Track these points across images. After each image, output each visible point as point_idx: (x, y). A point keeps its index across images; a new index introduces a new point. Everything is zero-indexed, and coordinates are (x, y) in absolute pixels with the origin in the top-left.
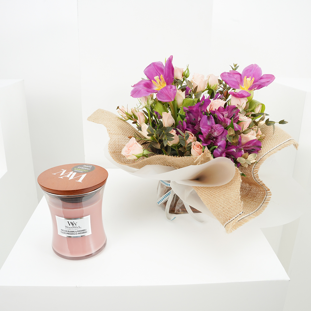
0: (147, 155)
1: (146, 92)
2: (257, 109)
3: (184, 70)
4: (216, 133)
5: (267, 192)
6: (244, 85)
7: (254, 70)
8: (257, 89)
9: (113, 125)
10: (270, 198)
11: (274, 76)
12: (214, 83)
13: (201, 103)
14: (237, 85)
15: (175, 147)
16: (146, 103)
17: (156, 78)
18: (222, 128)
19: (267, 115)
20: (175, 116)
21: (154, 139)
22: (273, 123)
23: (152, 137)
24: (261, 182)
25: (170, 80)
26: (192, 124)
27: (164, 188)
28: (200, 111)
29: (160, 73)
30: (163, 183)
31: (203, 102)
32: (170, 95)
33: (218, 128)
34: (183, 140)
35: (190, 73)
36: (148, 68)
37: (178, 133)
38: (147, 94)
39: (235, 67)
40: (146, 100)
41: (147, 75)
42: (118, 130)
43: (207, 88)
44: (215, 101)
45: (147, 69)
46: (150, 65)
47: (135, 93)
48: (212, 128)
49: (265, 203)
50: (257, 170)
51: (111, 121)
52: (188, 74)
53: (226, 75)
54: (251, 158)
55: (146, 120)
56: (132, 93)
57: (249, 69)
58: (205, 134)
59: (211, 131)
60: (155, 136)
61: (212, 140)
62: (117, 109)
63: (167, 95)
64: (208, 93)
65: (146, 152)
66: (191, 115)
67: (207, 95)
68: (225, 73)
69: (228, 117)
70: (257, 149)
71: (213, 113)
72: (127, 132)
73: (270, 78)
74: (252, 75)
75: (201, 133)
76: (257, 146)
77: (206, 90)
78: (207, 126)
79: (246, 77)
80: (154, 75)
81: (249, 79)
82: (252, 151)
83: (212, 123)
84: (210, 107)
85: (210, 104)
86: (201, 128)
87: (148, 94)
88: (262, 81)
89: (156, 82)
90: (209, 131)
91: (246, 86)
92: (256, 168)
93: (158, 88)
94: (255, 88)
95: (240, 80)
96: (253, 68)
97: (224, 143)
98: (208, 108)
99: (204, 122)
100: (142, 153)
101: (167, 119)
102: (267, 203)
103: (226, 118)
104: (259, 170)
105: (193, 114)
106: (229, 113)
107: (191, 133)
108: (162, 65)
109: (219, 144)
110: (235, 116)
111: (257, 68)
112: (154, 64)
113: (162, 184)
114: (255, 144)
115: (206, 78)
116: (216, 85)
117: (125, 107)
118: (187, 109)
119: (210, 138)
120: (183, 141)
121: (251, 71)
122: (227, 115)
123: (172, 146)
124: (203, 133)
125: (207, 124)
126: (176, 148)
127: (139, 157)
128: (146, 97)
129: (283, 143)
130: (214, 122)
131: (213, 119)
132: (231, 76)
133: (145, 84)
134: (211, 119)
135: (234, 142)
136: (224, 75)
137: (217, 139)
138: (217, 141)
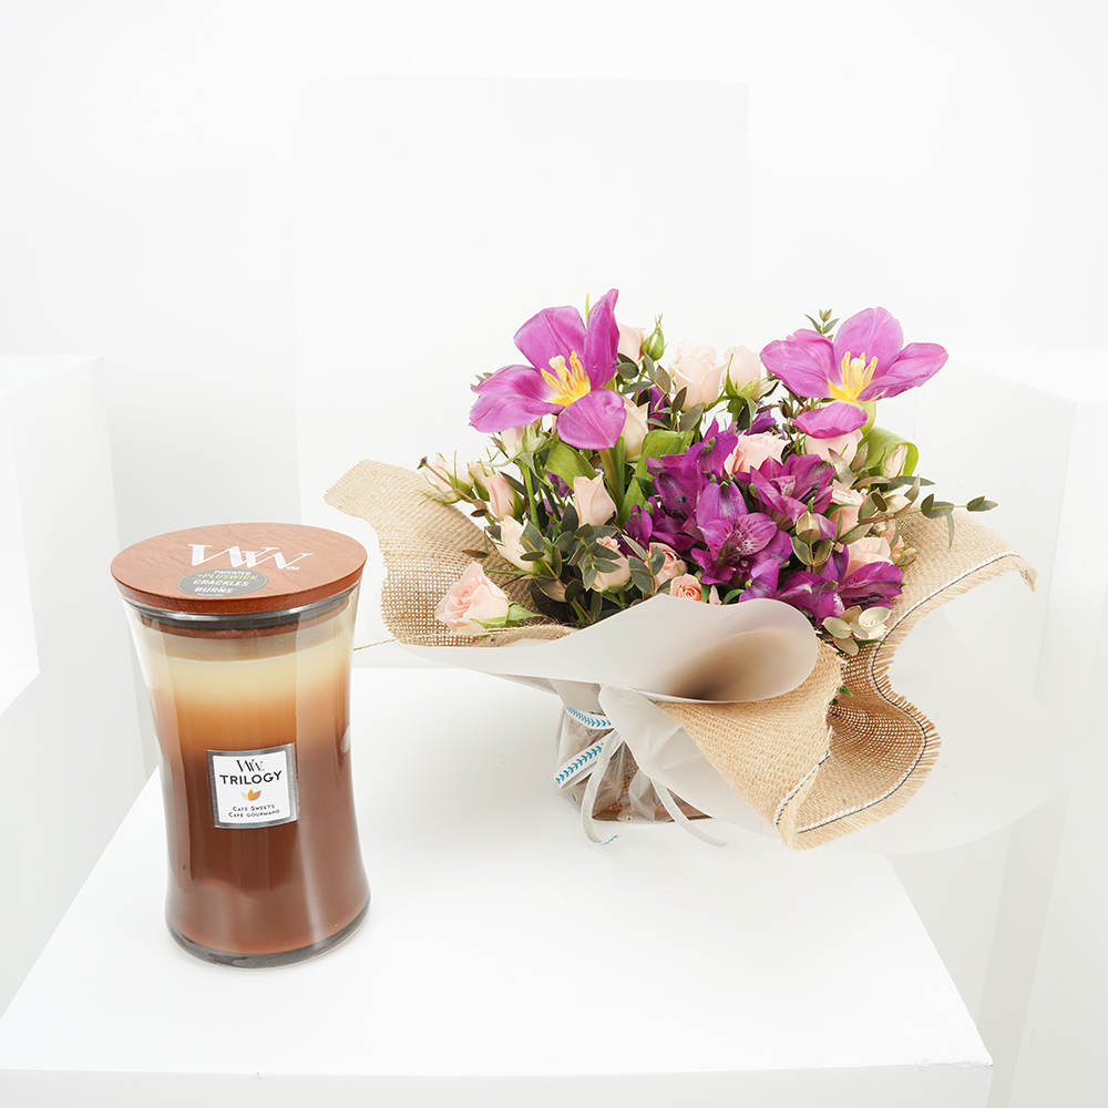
0: (521, 621)
1: (521, 411)
2: (890, 460)
3: (647, 334)
4: (749, 542)
5: (927, 734)
6: (842, 379)
7: (876, 327)
8: (889, 394)
9: (402, 523)
10: (935, 754)
11: (943, 350)
12: (752, 375)
13: (706, 445)
14: (821, 384)
15: (617, 595)
16: (519, 444)
17: (556, 362)
18: (771, 526)
19: (925, 482)
20: (616, 489)
21: (543, 571)
22: (946, 507)
23: (536, 560)
24: (901, 699)
25: (604, 372)
26: (675, 516)
27: (580, 736)
28: (699, 473)
29: (570, 345)
30: (577, 719)
31: (710, 443)
32: (602, 426)
33: (755, 526)
34: (645, 574)
35: (665, 342)
36: (529, 327)
37: (625, 549)
38: (523, 418)
39: (824, 320)
40: (518, 434)
41: (525, 350)
42: (418, 540)
43: (725, 394)
44: (751, 440)
45: (525, 330)
46: (536, 316)
47: (485, 416)
48: (736, 526)
49: (917, 774)
50: (885, 661)
51: (396, 509)
52: (660, 348)
53: (780, 351)
54: (871, 622)
55: (516, 503)
56: (473, 416)
57: (858, 327)
58: (716, 548)
59: (734, 537)
60: (547, 558)
61: (738, 565)
62: (420, 466)
63: (592, 427)
64: (729, 411)
65: (518, 612)
66: (672, 484)
67: (723, 418)
68: (777, 343)
69: (794, 495)
70: (888, 593)
71: (743, 480)
72: (451, 545)
73: (932, 356)
74: (870, 347)
75: (701, 545)
76: (889, 583)
77: (721, 398)
78: (719, 521)
79: (848, 354)
80: (548, 350)
81: (859, 363)
82: (873, 601)
83: (737, 511)
84: (736, 461)
85: (735, 451)
86: (703, 529)
87: (530, 418)
88: (905, 366)
89: (556, 375)
90: (728, 536)
91: (850, 387)
92: (882, 657)
93: (563, 397)
94: (882, 394)
95: (829, 362)
96: (872, 321)
97: (769, 571)
98: (728, 464)
99: (708, 505)
100: (504, 615)
101: (590, 500)
102: (924, 770)
103: (786, 499)
104: (890, 662)
105: (677, 483)
106: (799, 479)
107: (668, 548)
108: (576, 320)
109: (755, 573)
110: (820, 490)
111: (884, 321)
112: (549, 315)
113: (572, 721)
114: (879, 578)
115: (721, 361)
116: (754, 383)
117: (449, 458)
118: (658, 465)
119: (731, 560)
120: (643, 577)
121: (864, 333)
122: (792, 488)
123: (606, 593)
124: (709, 544)
125: (719, 515)
126: (622, 598)
128: (518, 428)
129: (975, 568)
130: (742, 506)
131: (740, 497)
132: (796, 352)
133: (518, 382)
134: (731, 496)
135: (814, 564)
136: (773, 350)
137: (752, 560)
138: (750, 567)
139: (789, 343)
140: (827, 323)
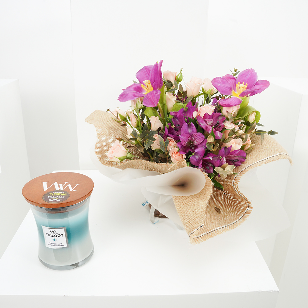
3: (177, 74)
4: (196, 141)
5: (249, 204)
7: (250, 75)
8: (250, 96)
10: (251, 211)
11: (269, 83)
12: (210, 87)
13: (184, 109)
14: (230, 91)
16: (135, 106)
17: (145, 82)
18: (203, 137)
21: (138, 143)
23: (135, 140)
24: (241, 194)
25: (157, 85)
28: (183, 117)
31: (186, 109)
32: (153, 100)
33: (198, 137)
39: (235, 71)
41: (139, 79)
42: (107, 131)
43: (203, 93)
45: (139, 73)
46: (143, 68)
47: (123, 97)
48: (192, 136)
49: (245, 216)
50: (237, 181)
52: (181, 78)
53: (219, 80)
56: (120, 97)
57: (244, 74)
58: (184, 142)
59: (192, 139)
60: (138, 140)
61: (191, 148)
62: (107, 111)
63: (151, 100)
65: (129, 155)
66: (177, 120)
68: (218, 78)
69: (211, 125)
70: (241, 160)
73: (266, 84)
74: (246, 81)
76: (242, 157)
78: (186, 134)
79: (239, 82)
80: (144, 79)
81: (242, 85)
82: (236, 162)
83: (193, 131)
84: (198, 113)
86: (180, 136)
87: (134, 98)
88: (257, 87)
89: (145, 86)
90: (189, 139)
94: (248, 95)
96: (249, 72)
97: (201, 151)
98: (195, 114)
99: (184, 130)
100: (126, 156)
102: (247, 215)
103: (208, 126)
104: (239, 182)
106: (214, 120)
107: (173, 139)
109: (196, 151)
111: (253, 73)
112: (146, 68)
114: (238, 155)
116: (210, 90)
118: (174, 114)
120: (163, 147)
121: (246, 76)
122: (211, 123)
124: (181, 140)
125: (187, 132)
127: (122, 160)
128: (134, 101)
130: (195, 130)
131: (194, 127)
132: (224, 81)
133: (135, 87)
134: (191, 127)
135: (214, 150)
136: (217, 80)
137: (196, 147)
138: (195, 149)
139: (223, 78)
140: (236, 72)
